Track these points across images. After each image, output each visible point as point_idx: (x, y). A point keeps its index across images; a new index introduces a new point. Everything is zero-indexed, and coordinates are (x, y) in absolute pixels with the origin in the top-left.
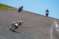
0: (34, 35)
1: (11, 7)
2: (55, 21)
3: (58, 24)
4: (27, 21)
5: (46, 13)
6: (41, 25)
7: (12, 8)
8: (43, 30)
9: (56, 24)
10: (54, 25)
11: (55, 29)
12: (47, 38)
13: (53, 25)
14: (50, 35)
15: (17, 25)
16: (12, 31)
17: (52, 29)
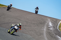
0: (27, 34)
1: (3, 5)
2: (49, 20)
3: (51, 22)
4: (20, 19)
5: (36, 11)
6: (34, 24)
7: (4, 7)
8: (36, 29)
9: (50, 22)
10: (48, 24)
11: (48, 28)
12: (40, 36)
13: (46, 24)
14: (44, 34)
15: (16, 28)
16: (11, 34)
17: (45, 27)
